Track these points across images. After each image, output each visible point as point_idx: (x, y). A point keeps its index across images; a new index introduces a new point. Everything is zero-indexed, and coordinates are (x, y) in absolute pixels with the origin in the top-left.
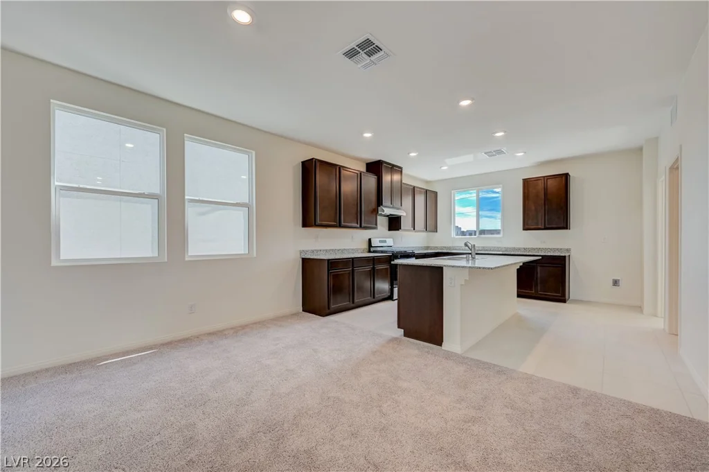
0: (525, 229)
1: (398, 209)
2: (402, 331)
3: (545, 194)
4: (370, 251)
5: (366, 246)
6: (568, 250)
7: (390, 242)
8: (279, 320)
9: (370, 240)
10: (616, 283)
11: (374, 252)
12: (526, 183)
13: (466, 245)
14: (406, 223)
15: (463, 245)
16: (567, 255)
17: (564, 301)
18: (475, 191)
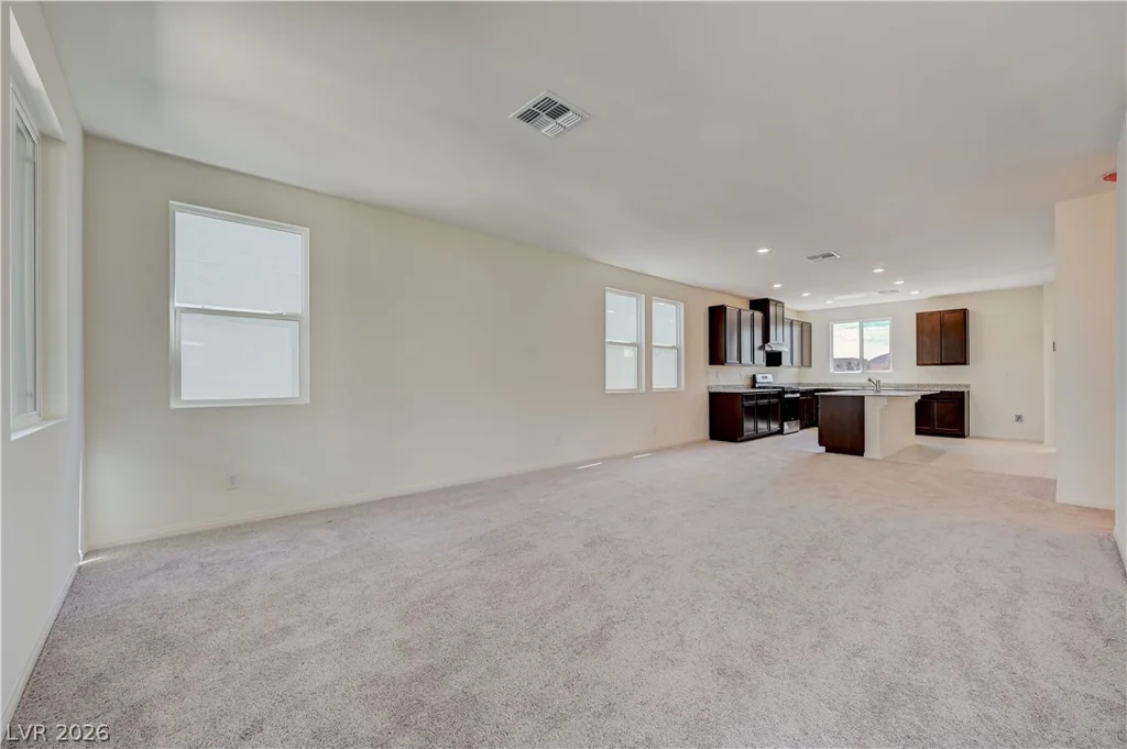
0: (918, 364)
1: (781, 345)
2: (824, 448)
3: (941, 326)
4: (753, 387)
5: (748, 382)
6: (968, 386)
7: (770, 378)
8: (685, 446)
9: (754, 376)
10: (1019, 418)
11: (759, 388)
12: (920, 317)
13: (870, 380)
14: (785, 359)
15: (866, 381)
16: (966, 390)
17: (963, 436)
18: (858, 323)
